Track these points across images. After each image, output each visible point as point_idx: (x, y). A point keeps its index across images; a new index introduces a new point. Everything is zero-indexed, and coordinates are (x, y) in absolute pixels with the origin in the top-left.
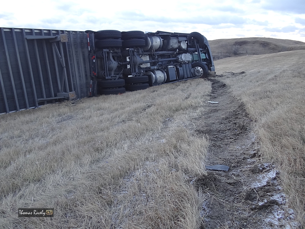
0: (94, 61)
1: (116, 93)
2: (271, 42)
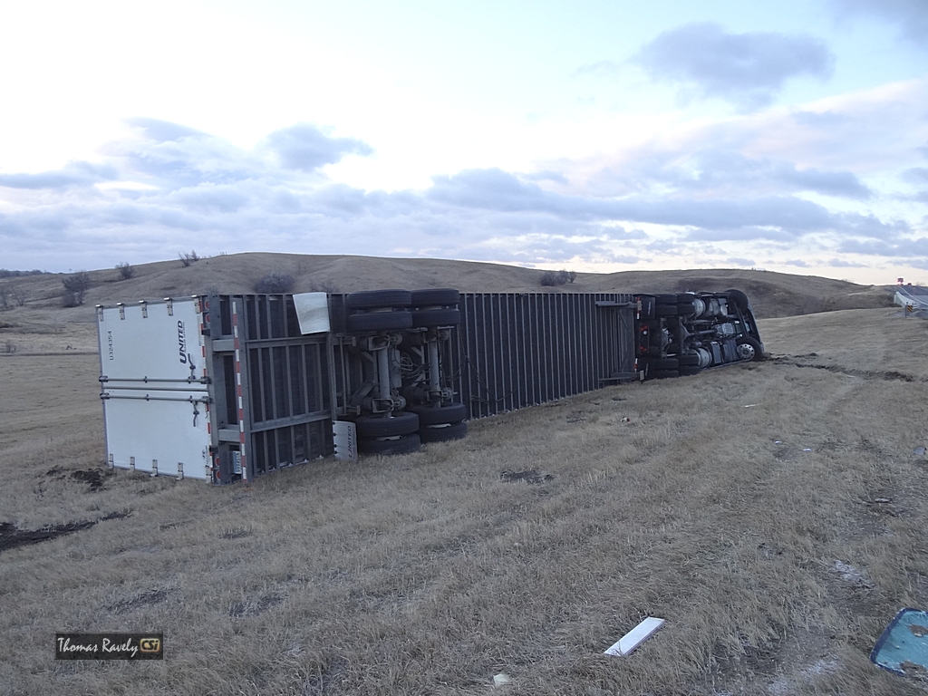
0: (645, 333)
1: (672, 376)
2: (775, 283)
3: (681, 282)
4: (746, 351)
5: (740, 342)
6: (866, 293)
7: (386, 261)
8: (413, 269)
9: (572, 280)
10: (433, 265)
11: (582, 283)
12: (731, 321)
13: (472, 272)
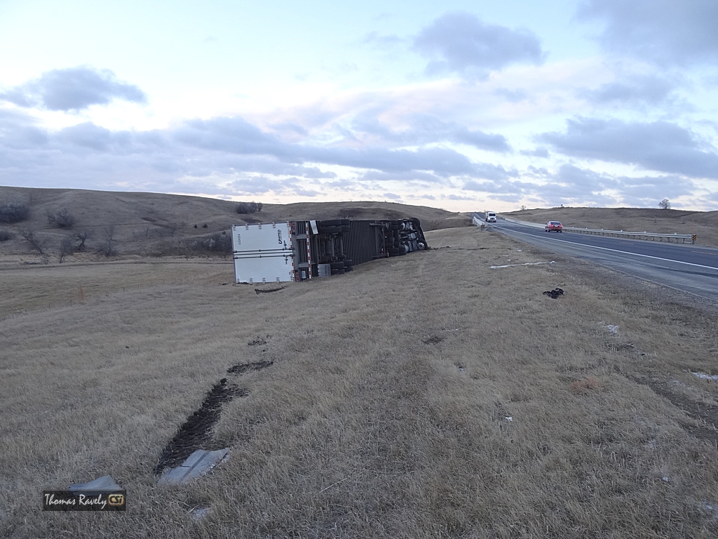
3: (341, 211)
4: (421, 246)
5: (418, 242)
6: (456, 218)
7: (109, 194)
8: (133, 200)
9: (260, 210)
10: (150, 198)
11: (267, 211)
12: (414, 232)
13: (182, 203)
